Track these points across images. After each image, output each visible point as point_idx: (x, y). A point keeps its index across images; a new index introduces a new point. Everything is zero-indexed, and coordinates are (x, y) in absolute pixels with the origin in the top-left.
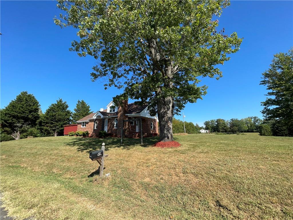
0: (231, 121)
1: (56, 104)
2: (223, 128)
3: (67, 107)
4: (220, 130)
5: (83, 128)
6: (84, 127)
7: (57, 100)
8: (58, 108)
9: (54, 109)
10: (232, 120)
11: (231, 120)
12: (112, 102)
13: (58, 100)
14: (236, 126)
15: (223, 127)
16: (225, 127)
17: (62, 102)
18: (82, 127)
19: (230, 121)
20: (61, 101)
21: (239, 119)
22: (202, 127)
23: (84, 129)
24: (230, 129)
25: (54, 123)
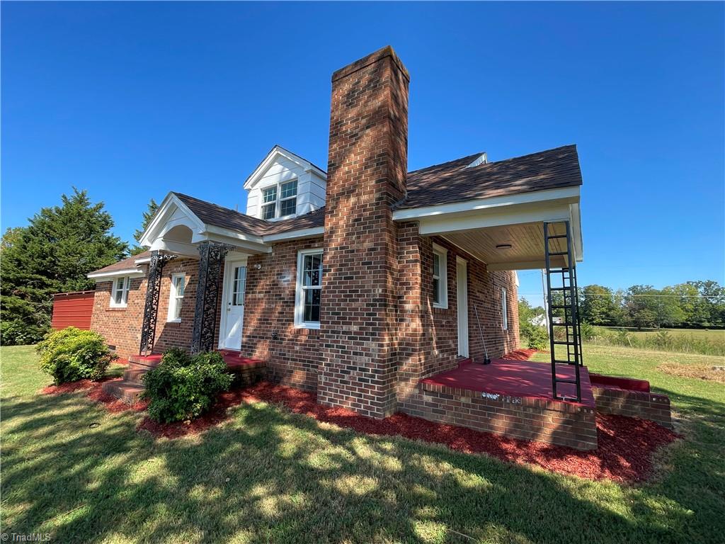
0: (631, 292)
1: (58, 210)
2: (603, 313)
3: (106, 224)
4: (593, 319)
5: (114, 310)
6: (123, 305)
7: (64, 197)
8: (65, 224)
9: (49, 227)
10: (634, 289)
11: (630, 289)
12: (274, 153)
13: (71, 196)
14: (652, 310)
15: (605, 310)
16: (610, 310)
17: (88, 204)
18: (113, 304)
19: (629, 294)
20: (81, 200)
21: (659, 287)
22: (539, 307)
23: (119, 314)
24: (632, 316)
25: (49, 282)
